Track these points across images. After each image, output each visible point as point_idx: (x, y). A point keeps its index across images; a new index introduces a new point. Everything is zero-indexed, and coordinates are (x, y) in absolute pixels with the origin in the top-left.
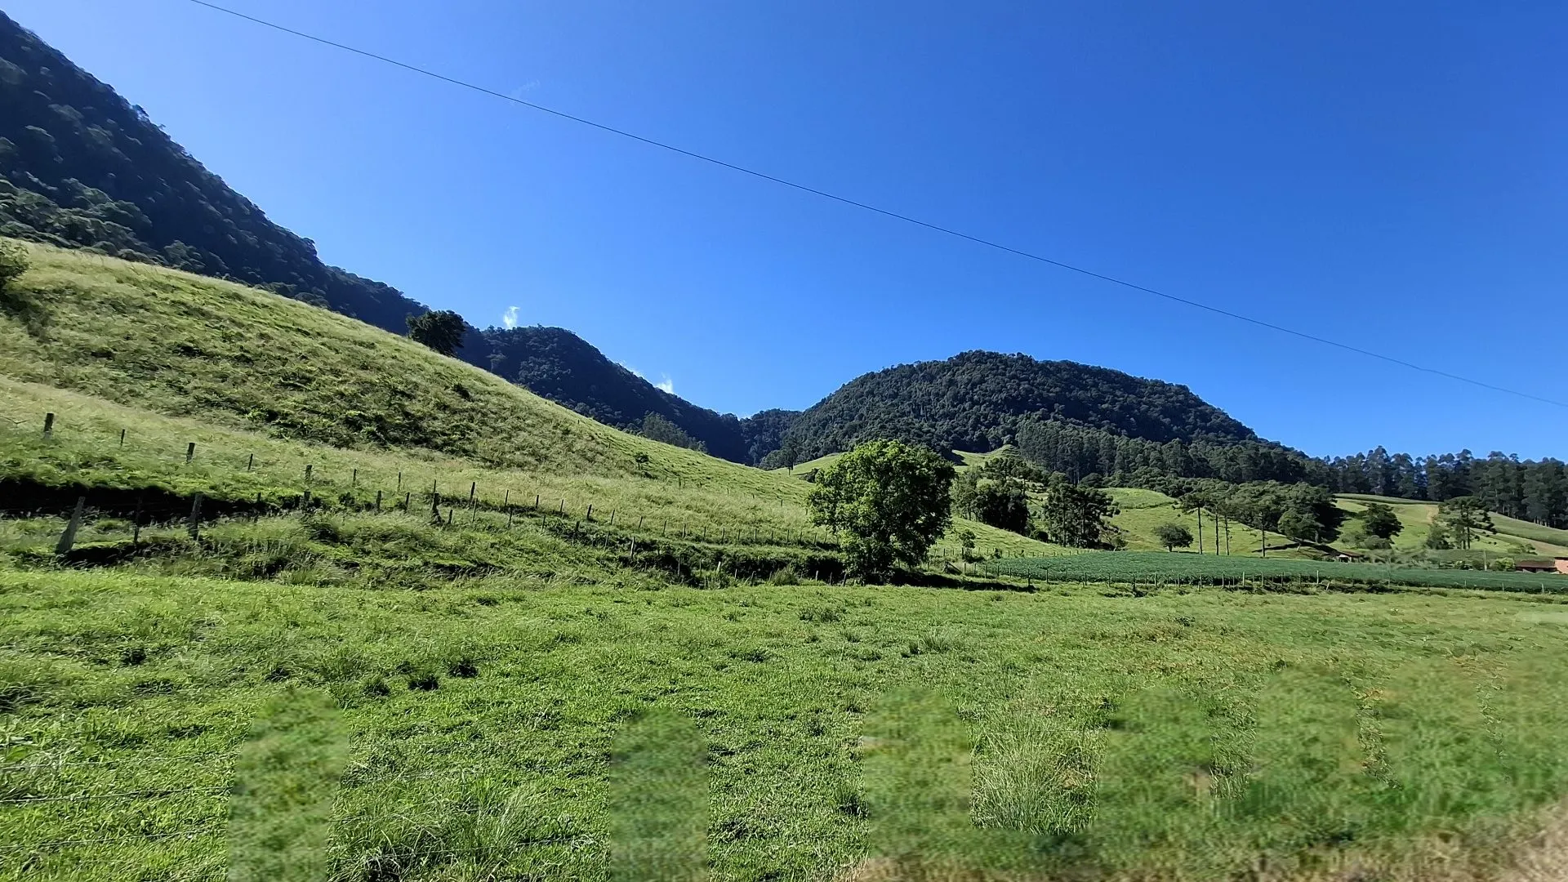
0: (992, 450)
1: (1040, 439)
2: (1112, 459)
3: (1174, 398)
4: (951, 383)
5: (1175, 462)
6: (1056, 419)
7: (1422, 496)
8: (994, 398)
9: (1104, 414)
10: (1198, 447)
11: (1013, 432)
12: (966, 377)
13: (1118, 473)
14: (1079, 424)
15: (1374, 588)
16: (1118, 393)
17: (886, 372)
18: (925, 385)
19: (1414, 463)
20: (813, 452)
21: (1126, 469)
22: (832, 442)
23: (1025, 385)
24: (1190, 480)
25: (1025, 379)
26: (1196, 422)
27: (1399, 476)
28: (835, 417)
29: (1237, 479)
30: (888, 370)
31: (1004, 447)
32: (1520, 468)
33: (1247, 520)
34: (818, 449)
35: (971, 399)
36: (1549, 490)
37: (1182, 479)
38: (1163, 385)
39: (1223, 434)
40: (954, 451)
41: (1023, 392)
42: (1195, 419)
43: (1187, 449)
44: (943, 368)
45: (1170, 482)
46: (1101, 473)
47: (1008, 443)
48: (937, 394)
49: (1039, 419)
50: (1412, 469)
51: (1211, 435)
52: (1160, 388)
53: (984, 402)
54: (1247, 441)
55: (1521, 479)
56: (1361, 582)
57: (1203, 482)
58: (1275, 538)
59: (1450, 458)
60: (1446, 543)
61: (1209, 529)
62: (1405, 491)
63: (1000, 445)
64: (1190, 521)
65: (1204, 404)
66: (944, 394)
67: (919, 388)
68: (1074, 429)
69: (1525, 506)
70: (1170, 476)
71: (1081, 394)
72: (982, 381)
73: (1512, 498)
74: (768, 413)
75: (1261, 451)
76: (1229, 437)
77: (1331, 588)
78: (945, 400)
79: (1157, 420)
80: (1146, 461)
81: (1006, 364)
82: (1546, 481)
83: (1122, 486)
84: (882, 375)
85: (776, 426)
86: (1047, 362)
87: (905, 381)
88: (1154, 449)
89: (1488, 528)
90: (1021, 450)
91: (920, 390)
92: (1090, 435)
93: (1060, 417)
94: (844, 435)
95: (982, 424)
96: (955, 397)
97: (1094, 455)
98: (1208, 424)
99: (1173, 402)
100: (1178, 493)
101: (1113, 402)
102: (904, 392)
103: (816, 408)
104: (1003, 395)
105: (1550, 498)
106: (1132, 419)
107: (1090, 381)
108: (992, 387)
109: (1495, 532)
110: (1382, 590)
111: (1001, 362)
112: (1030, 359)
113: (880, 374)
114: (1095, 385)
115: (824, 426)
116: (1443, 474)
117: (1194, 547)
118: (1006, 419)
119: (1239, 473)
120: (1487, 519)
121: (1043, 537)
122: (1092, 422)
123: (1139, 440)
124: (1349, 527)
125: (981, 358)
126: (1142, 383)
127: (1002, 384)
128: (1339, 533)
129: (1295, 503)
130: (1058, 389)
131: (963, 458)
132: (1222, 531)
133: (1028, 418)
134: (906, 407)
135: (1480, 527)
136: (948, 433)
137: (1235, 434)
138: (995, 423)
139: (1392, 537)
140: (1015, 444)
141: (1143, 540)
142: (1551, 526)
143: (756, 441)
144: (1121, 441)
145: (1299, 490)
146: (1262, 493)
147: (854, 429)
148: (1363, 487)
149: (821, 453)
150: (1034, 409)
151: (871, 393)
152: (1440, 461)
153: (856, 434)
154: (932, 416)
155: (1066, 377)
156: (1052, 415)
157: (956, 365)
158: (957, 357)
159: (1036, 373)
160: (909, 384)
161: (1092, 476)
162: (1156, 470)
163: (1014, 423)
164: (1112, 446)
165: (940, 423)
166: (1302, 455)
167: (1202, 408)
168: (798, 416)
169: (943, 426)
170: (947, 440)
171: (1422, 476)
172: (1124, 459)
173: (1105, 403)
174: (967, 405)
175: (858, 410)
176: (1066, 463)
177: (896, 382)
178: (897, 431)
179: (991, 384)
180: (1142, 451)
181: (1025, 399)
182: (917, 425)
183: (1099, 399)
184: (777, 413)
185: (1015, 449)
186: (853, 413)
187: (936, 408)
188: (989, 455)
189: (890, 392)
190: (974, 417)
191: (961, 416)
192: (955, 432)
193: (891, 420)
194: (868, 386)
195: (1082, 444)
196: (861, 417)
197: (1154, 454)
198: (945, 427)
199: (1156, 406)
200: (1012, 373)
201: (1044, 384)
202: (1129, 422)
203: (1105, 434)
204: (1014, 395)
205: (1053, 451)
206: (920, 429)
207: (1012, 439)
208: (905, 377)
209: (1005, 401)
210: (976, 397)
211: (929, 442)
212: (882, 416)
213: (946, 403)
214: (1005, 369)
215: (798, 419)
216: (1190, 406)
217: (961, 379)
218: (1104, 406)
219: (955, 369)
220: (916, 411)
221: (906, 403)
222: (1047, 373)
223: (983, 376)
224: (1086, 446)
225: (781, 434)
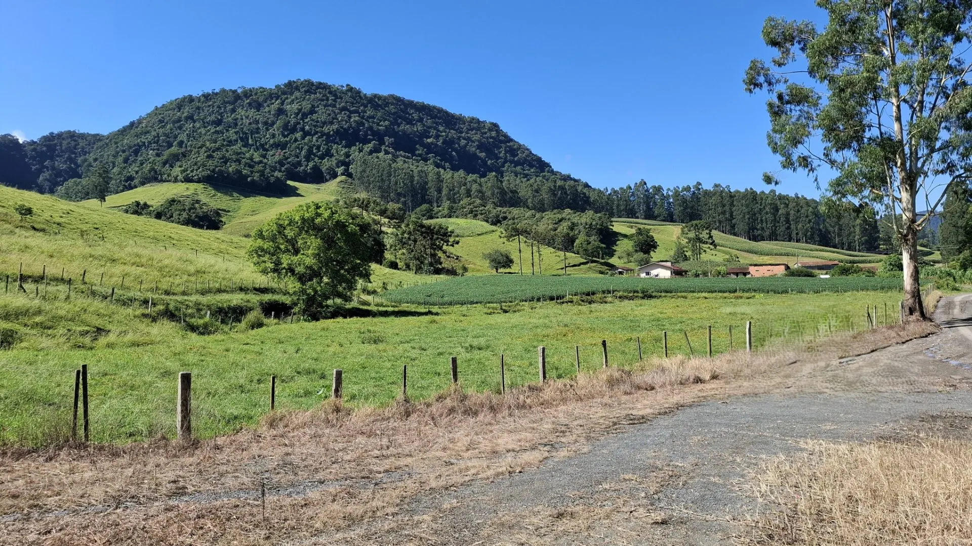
0: (327, 181)
1: (374, 172)
2: (439, 191)
3: (488, 134)
4: (280, 112)
5: (493, 194)
6: (387, 153)
7: (670, 218)
8: (326, 129)
9: (429, 148)
10: (510, 180)
11: (347, 164)
12: (295, 107)
13: (446, 204)
14: (408, 158)
15: (645, 296)
16: (441, 128)
17: (207, 97)
18: (252, 112)
19: (665, 193)
20: (128, 181)
21: (453, 199)
22: (150, 171)
23: (355, 118)
24: (505, 209)
25: (356, 112)
26: (507, 157)
27: (655, 203)
28: (150, 143)
29: (542, 209)
30: (209, 95)
31: (339, 179)
32: (731, 196)
33: (550, 243)
34: (131, 178)
35: (303, 129)
36: (749, 213)
37: (499, 209)
38: (478, 121)
39: (528, 168)
40: (289, 182)
41: (354, 124)
42: (505, 154)
43: (502, 182)
44: (271, 96)
45: (490, 212)
46: (430, 202)
47: (343, 174)
48: (266, 123)
49: (371, 153)
50: (665, 198)
51: (519, 168)
52: (475, 125)
53: (316, 133)
54: (546, 173)
55: (732, 204)
56: (637, 292)
57: (515, 211)
58: (573, 258)
59: (688, 189)
60: (685, 256)
61: (527, 253)
62: (658, 216)
63: (335, 176)
64: (512, 247)
65: (511, 140)
66: (273, 123)
67: (245, 115)
68: (405, 162)
69: (734, 225)
70: (490, 207)
71: (408, 128)
72: (312, 111)
73: (727, 219)
74: (60, 136)
75: (559, 183)
76: (533, 170)
77: (620, 297)
78: (276, 129)
79: (476, 154)
80: (468, 193)
81: (335, 95)
82: (747, 206)
83: (450, 217)
84: (202, 99)
87: (229, 107)
88: (475, 181)
89: (711, 244)
90: (357, 182)
91: (247, 117)
92: (419, 169)
93: (391, 150)
94: (165, 164)
95: (314, 154)
96: (285, 126)
97: (424, 187)
98: (516, 159)
99: (487, 138)
100: (496, 222)
102: (229, 118)
103: (123, 132)
104: (335, 127)
105: (749, 219)
106: (454, 153)
107: (416, 116)
108: (323, 118)
109: (715, 246)
110: (651, 297)
111: (330, 93)
112: (359, 92)
113: (199, 99)
114: (421, 120)
115: (136, 152)
116: (684, 201)
117: (515, 268)
118: (339, 151)
119: (542, 202)
120: (711, 237)
121: (394, 265)
122: (420, 155)
123: (461, 172)
124: (623, 246)
125: (311, 87)
126: (459, 119)
127: (333, 115)
128: (615, 251)
129: (585, 228)
130: (387, 123)
131: (297, 189)
132: (536, 254)
133: (361, 151)
134: (232, 134)
135: (707, 243)
136: (281, 163)
137: (537, 168)
138: (328, 154)
139: (652, 253)
140: (350, 175)
141: (475, 265)
142: (750, 240)
144: (447, 175)
145: (587, 217)
146: (560, 221)
147: (176, 158)
148: (631, 213)
149: (136, 181)
150: (366, 141)
151: (190, 118)
152: (682, 191)
153: (178, 163)
154: (262, 146)
155: (394, 111)
156: (383, 147)
157: (284, 93)
158: (286, 85)
159: (366, 106)
160: (233, 111)
161: (425, 207)
162: (478, 201)
163: (347, 155)
164: (440, 180)
165: (271, 153)
166: (587, 186)
167: (511, 144)
168: (100, 140)
169: (274, 156)
170: (280, 171)
171: (669, 203)
172: (450, 190)
174: (298, 135)
175: (176, 137)
176: (399, 195)
177: (219, 107)
178: (226, 161)
179: (322, 114)
180: (465, 184)
181: (356, 131)
182: (247, 155)
183: (425, 134)
184: (72, 135)
185: (350, 180)
186: (172, 140)
187: (266, 137)
188: (323, 186)
189: (213, 118)
190: (306, 147)
191: (293, 146)
192: (288, 163)
193: (218, 149)
194: (186, 111)
195: (413, 177)
196: (181, 144)
197: (475, 187)
198: (277, 158)
199: (473, 142)
200: (343, 104)
201: (373, 117)
202: (452, 156)
203: (431, 167)
204: (345, 126)
205: (387, 183)
206: (251, 159)
207: (347, 170)
208: (228, 102)
209: (337, 132)
210: (307, 128)
211: (262, 173)
212: (208, 144)
213: (276, 133)
214: (335, 101)
215: (100, 144)
216: (501, 142)
217: (291, 108)
218: (429, 140)
219: (284, 97)
220: (244, 140)
221: (232, 131)
222: (376, 107)
223: (313, 106)
224: (416, 178)
225: (79, 160)
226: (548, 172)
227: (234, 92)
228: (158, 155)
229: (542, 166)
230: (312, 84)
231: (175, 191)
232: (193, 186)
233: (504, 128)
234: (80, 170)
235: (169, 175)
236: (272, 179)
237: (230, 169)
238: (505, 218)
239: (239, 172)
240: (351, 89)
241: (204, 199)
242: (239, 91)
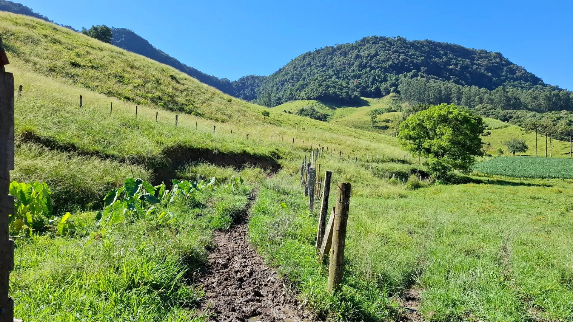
0: (383, 96)
1: (414, 89)
3: (494, 61)
4: (358, 56)
5: (500, 101)
6: (422, 77)
8: (384, 65)
9: (451, 72)
10: (513, 91)
11: (396, 85)
12: (366, 53)
14: (436, 79)
16: (459, 59)
17: (318, 52)
18: (342, 58)
20: (278, 100)
21: (469, 105)
23: (402, 56)
25: (402, 53)
26: (507, 75)
28: (289, 79)
30: (319, 50)
31: (391, 95)
34: (279, 99)
35: (370, 66)
38: (486, 52)
39: (524, 82)
40: (361, 98)
41: (401, 60)
42: (506, 73)
43: (507, 92)
44: (353, 48)
47: (393, 92)
48: (349, 64)
49: (412, 77)
51: (516, 83)
52: (486, 55)
53: (378, 67)
54: (538, 86)
57: (519, 112)
63: (388, 92)
65: (512, 64)
66: (353, 65)
67: (338, 60)
68: (435, 82)
70: (499, 109)
71: (436, 60)
72: (377, 54)
74: (247, 78)
76: (527, 84)
78: (355, 67)
79: (483, 74)
80: (481, 101)
81: (391, 44)
84: (316, 53)
85: (252, 85)
86: (415, 41)
87: (330, 56)
88: (486, 93)
90: (402, 96)
91: (339, 62)
92: (445, 86)
93: (425, 75)
95: (377, 81)
96: (360, 65)
97: (448, 97)
98: (515, 76)
99: (493, 63)
101: (456, 65)
102: (329, 63)
103: (276, 74)
104: (390, 63)
106: (468, 75)
107: (442, 52)
108: (383, 58)
111: (387, 42)
112: (405, 40)
113: (314, 53)
114: (445, 54)
115: (282, 85)
117: (528, 152)
118: (392, 77)
122: (445, 77)
123: (477, 87)
125: (376, 40)
126: (472, 52)
127: (389, 56)
130: (423, 58)
133: (405, 76)
134: (330, 72)
136: (357, 87)
137: (531, 82)
138: (385, 80)
140: (398, 92)
143: (241, 94)
144: (465, 89)
150: (409, 70)
151: (309, 64)
153: (304, 90)
154: (347, 77)
155: (427, 50)
156: (420, 74)
157: (360, 45)
158: (361, 41)
159: (409, 48)
160: (332, 58)
163: (397, 80)
165: (351, 81)
167: (512, 66)
168: (265, 79)
169: (353, 83)
170: (357, 92)
172: (468, 99)
173: (451, 65)
174: (368, 70)
175: (302, 75)
177: (324, 57)
178: (328, 87)
179: (382, 56)
180: (479, 95)
181: (403, 64)
182: (339, 83)
183: (448, 63)
184: (253, 78)
185: (398, 95)
186: (299, 77)
187: (349, 72)
188: (382, 99)
189: (321, 63)
190: (372, 77)
191: (365, 76)
192: (361, 86)
193: (324, 81)
194: (307, 60)
195: (441, 91)
196: (304, 79)
197: (486, 96)
198: (355, 84)
199: (482, 66)
200: (395, 49)
201: (414, 55)
202: (466, 77)
203: (454, 84)
204: (396, 62)
205: (422, 96)
206: (341, 85)
207: (396, 89)
208: (329, 54)
209: (391, 66)
210: (373, 65)
211: (347, 93)
212: (319, 78)
213: (355, 69)
214: (390, 47)
215: (265, 81)
216: (503, 65)
217: (364, 54)
218: (451, 67)
219: (360, 48)
220: (337, 74)
221: (331, 70)
222: (416, 48)
223: (377, 52)
224: (443, 92)
225: (256, 90)
226: (540, 84)
227: (332, 47)
228: (293, 86)
229: (535, 81)
230: (377, 38)
231: (302, 105)
232: (311, 102)
233: (505, 56)
234: (256, 95)
235: (299, 96)
236: (353, 96)
237: (330, 92)
238: (511, 117)
239: (335, 93)
240: (400, 39)
241: (317, 109)
242: (335, 47)
